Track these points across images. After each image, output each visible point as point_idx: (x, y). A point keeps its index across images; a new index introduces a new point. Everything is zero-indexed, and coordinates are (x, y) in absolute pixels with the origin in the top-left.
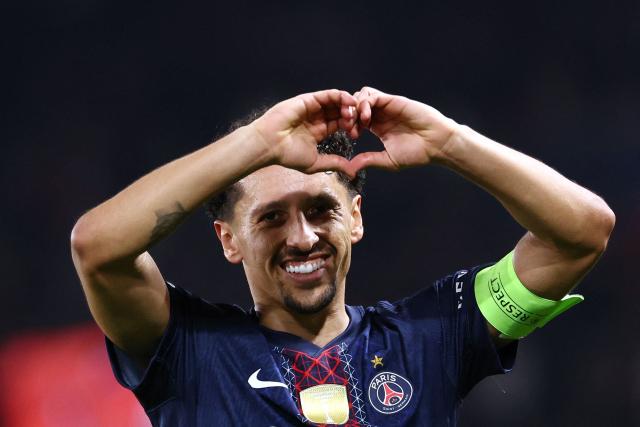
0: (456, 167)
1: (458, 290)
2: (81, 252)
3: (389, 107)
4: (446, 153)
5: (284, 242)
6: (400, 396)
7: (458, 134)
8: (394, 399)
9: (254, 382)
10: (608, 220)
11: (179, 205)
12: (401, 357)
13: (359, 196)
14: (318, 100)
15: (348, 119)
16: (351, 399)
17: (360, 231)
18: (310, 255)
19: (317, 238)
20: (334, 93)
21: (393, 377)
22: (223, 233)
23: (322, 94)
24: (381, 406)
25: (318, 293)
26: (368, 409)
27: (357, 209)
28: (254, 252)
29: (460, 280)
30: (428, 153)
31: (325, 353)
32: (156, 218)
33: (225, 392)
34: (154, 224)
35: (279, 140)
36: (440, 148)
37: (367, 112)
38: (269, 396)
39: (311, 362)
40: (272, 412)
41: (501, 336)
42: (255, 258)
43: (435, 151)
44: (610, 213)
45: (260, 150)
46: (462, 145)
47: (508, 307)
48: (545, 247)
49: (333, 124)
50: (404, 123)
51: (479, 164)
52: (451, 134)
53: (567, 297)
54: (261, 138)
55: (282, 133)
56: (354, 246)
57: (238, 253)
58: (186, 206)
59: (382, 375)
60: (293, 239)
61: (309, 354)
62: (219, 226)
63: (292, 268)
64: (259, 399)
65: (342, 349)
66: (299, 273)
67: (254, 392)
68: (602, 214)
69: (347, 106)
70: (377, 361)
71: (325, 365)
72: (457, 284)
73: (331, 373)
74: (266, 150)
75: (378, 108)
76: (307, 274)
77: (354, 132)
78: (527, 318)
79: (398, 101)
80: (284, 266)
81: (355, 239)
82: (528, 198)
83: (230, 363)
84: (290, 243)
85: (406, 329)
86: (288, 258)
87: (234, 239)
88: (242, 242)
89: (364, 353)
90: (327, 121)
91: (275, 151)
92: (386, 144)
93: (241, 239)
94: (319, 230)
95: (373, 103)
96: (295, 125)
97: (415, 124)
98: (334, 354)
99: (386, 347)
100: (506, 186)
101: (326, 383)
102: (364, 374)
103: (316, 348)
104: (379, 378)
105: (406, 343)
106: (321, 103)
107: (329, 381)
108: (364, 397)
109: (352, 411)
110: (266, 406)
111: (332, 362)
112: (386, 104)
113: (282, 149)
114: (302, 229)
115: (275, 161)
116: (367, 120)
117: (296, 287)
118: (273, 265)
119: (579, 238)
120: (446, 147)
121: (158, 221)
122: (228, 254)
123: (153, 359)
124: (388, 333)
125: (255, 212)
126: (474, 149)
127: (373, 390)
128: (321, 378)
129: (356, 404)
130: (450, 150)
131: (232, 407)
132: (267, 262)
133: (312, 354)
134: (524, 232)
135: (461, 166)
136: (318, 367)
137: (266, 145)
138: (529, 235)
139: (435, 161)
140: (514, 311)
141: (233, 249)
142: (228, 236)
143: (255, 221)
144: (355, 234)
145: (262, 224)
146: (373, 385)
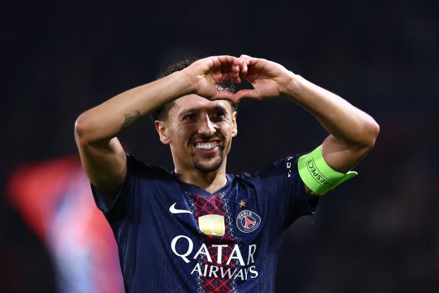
0: (292, 98)
1: (288, 167)
2: (80, 133)
3: (257, 65)
4: (288, 90)
5: (197, 131)
6: (254, 223)
7: (295, 80)
8: (250, 225)
9: (173, 210)
10: (376, 129)
11: (138, 113)
12: (255, 202)
13: (236, 112)
14: (220, 60)
15: (236, 73)
16: (226, 224)
17: (236, 131)
18: (211, 139)
19: (215, 130)
20: (229, 57)
21: (250, 213)
22: (160, 128)
23: (223, 57)
24: (243, 229)
25: (213, 161)
26: (236, 230)
27: (234, 119)
28: (179, 137)
29: (289, 161)
30: (278, 90)
31: (214, 197)
32: (124, 118)
33: (156, 215)
34: (123, 121)
35: (197, 80)
36: (285, 87)
37: (245, 69)
38: (181, 217)
39: (206, 201)
40: (182, 227)
41: (312, 193)
42: (179, 140)
43: (282, 89)
44: (377, 125)
45: (186, 84)
46: (298, 86)
47: (317, 176)
48: (340, 143)
49: (226, 75)
50: (265, 74)
51: (306, 97)
52: (291, 80)
53: (349, 172)
54: (188, 78)
55: (200, 77)
56: (233, 138)
57: (169, 137)
58: (141, 113)
59: (244, 212)
60: (202, 130)
61: (204, 197)
62: (158, 124)
63: (199, 146)
64: (175, 220)
65: (223, 195)
66: (204, 149)
67: (172, 216)
69: (236, 65)
70: (242, 204)
71: (214, 204)
72: (288, 164)
73: (216, 208)
74: (190, 85)
75: (250, 66)
76: (208, 150)
77: (239, 79)
78: (328, 183)
79: (261, 61)
80: (195, 145)
81: (233, 135)
82: (332, 116)
83: (160, 199)
84: (199, 132)
85: (258, 187)
86: (198, 140)
87: (167, 130)
88: (172, 132)
89: (235, 199)
90: (223, 72)
91: (195, 86)
92: (254, 85)
93: (171, 130)
94: (216, 126)
95: (248, 63)
96: (206, 73)
97: (270, 74)
98: (218, 198)
99: (247, 197)
100: (321, 109)
101: (214, 213)
102: (235, 210)
103: (209, 194)
104: (242, 213)
105: (258, 195)
106: (221, 62)
107: (215, 213)
108: (234, 223)
109: (227, 230)
110: (179, 223)
111: (217, 202)
112: (256, 63)
113: (199, 85)
114: (207, 124)
115: (194, 92)
116: (245, 73)
117: (202, 157)
118: (189, 143)
119: (359, 139)
120: (288, 87)
121: (125, 120)
122: (163, 139)
123: (118, 196)
124: (249, 189)
125: (181, 114)
126: (304, 89)
127: (239, 220)
128: (210, 210)
129: (229, 227)
130: (291, 89)
131: (159, 224)
132: (186, 142)
133: (206, 197)
134: (328, 134)
135: (296, 97)
136: (209, 204)
137: (190, 82)
138: (331, 136)
139: (282, 94)
140: (321, 179)
141: (166, 136)
142: (163, 129)
143: (181, 119)
144: (233, 132)
145: (185, 121)
146: (239, 217)
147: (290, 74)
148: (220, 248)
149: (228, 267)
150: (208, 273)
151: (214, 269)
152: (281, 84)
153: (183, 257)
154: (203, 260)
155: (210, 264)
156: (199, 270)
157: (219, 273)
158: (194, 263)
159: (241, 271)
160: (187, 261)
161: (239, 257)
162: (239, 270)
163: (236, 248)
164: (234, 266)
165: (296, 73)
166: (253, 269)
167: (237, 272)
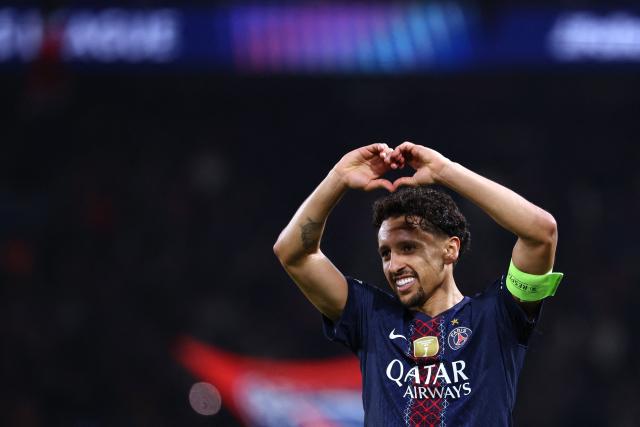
4: (441, 177)
6: (465, 339)
8: (462, 342)
9: (392, 335)
11: (309, 219)
16: (440, 344)
21: (465, 329)
24: (454, 346)
30: (432, 176)
35: (344, 173)
36: (438, 173)
38: (395, 343)
43: (435, 176)
52: (443, 166)
59: (458, 329)
64: (391, 345)
67: (391, 341)
68: (547, 221)
70: (455, 322)
73: (431, 330)
74: (339, 180)
96: (356, 164)
101: (427, 336)
102: (447, 329)
104: (455, 331)
109: (440, 350)
113: (347, 178)
121: (302, 230)
126: (459, 176)
127: (451, 338)
128: (425, 333)
129: (442, 346)
130: (444, 175)
136: (425, 328)
146: (452, 334)
147: (446, 161)
148: (430, 368)
149: (435, 386)
150: (418, 395)
151: (422, 390)
152: (432, 170)
153: (397, 381)
154: (411, 382)
155: (417, 385)
156: (411, 393)
157: (427, 394)
158: (405, 385)
159: (448, 389)
160: (400, 385)
161: (445, 375)
162: (446, 389)
163: (442, 366)
164: (439, 384)
165: (453, 160)
166: (466, 386)
167: (445, 391)
